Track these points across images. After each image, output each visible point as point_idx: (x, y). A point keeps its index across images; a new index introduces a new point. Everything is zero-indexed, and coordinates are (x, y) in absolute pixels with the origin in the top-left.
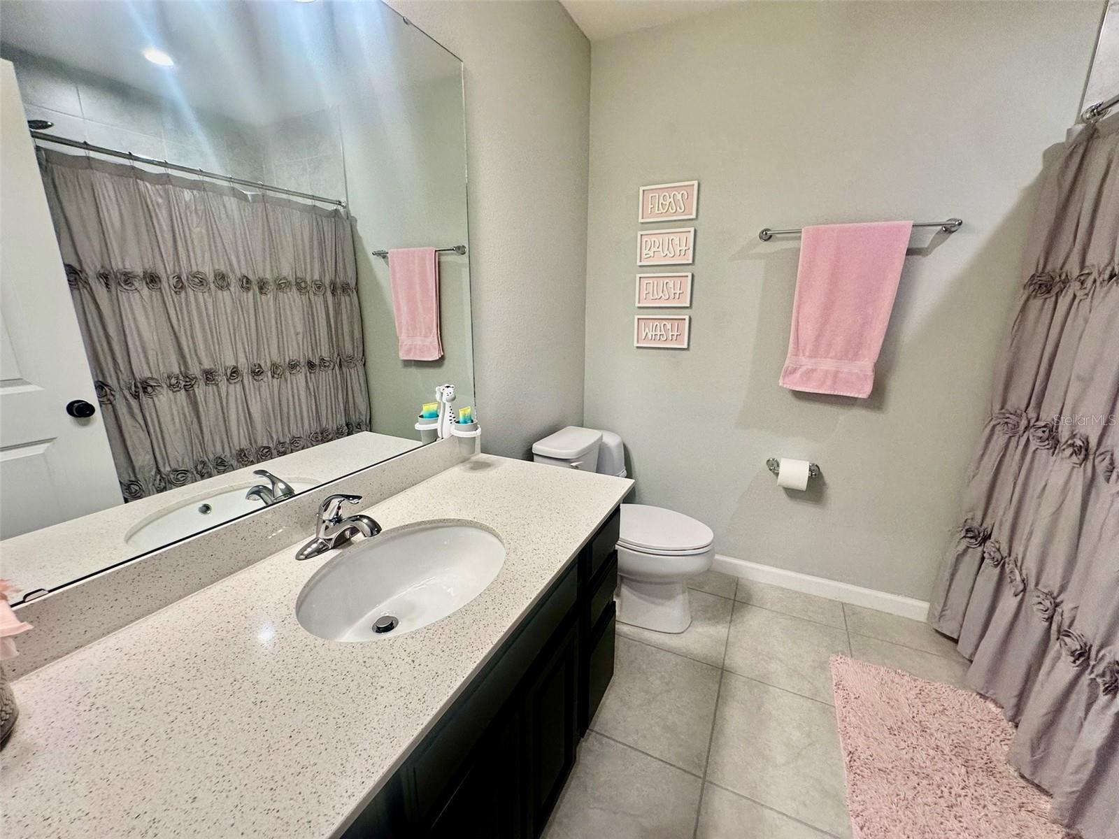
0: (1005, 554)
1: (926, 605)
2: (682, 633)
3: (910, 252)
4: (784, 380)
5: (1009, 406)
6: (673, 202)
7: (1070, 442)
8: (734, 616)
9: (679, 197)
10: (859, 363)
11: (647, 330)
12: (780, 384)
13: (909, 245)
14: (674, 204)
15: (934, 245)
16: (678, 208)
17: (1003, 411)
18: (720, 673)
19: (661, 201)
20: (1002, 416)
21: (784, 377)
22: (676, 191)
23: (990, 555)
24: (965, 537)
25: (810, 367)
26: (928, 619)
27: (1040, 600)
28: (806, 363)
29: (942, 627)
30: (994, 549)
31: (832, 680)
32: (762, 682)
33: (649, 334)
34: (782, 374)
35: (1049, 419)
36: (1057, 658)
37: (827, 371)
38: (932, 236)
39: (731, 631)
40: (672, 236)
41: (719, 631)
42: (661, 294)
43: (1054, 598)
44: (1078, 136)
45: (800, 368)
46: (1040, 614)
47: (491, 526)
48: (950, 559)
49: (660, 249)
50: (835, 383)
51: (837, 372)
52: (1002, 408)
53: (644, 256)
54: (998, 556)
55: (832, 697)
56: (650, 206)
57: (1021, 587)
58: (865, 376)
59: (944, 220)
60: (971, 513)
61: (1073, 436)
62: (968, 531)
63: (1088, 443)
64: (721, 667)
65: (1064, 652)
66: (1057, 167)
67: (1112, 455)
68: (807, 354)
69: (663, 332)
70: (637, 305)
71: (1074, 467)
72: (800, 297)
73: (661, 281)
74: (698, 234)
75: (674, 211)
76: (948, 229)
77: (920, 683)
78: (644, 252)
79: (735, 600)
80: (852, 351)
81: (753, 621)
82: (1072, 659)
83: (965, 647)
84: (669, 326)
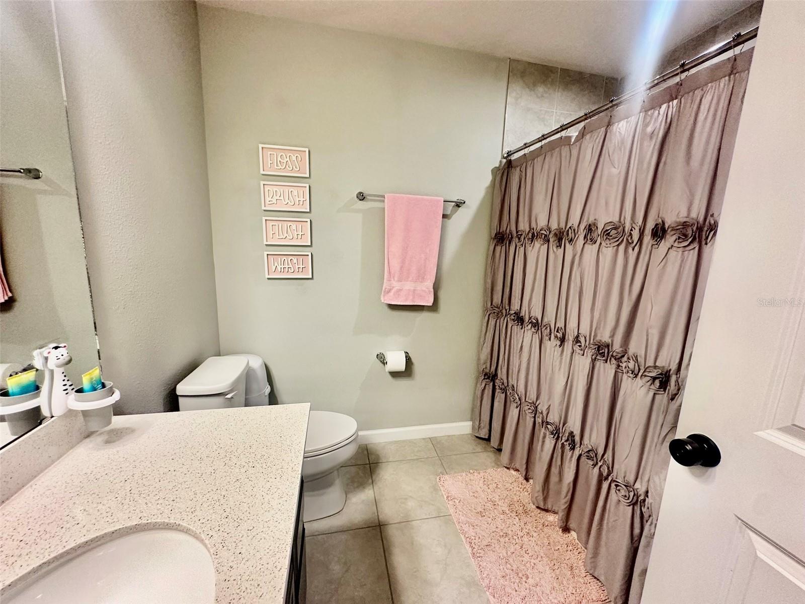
0: (506, 385)
1: (470, 423)
2: (342, 510)
3: (444, 216)
4: (384, 298)
5: (494, 303)
6: (289, 161)
7: (530, 321)
8: (374, 477)
9: (294, 158)
10: (426, 284)
11: (276, 264)
12: (382, 301)
13: (443, 212)
14: (290, 163)
15: (453, 212)
16: (294, 167)
17: (492, 306)
18: (379, 530)
19: (279, 159)
20: (492, 309)
21: (384, 296)
22: (293, 154)
23: (499, 387)
24: (484, 379)
25: (399, 288)
26: (472, 431)
27: (529, 407)
28: (396, 285)
29: (480, 434)
30: (500, 384)
31: (443, 496)
32: (406, 522)
33: (277, 268)
34: (383, 293)
35: (515, 309)
36: (544, 437)
37: (409, 290)
38: (451, 208)
39: (375, 491)
40: (291, 189)
41: (367, 494)
42: (286, 235)
43: (535, 405)
44: (504, 165)
45: (392, 289)
46: (530, 415)
47: (172, 521)
48: (479, 393)
49: (282, 198)
50: (414, 298)
51: (414, 290)
52: (492, 304)
53: (267, 202)
54: (503, 387)
55: (447, 508)
56: (270, 162)
57: (519, 403)
58: (429, 291)
59: (455, 200)
60: (485, 365)
61: (530, 318)
62: (485, 375)
63: (538, 320)
64: (378, 524)
65: (548, 433)
66: (498, 178)
67: (550, 326)
68: (396, 279)
69: (291, 266)
70: (265, 243)
71: (533, 334)
72: (388, 240)
73: (285, 224)
74: (312, 189)
75: (291, 169)
76: (458, 205)
77: (482, 474)
78: (268, 199)
79: (370, 464)
80: (421, 278)
81: (387, 474)
82: (552, 436)
83: (495, 442)
84: (295, 261)
